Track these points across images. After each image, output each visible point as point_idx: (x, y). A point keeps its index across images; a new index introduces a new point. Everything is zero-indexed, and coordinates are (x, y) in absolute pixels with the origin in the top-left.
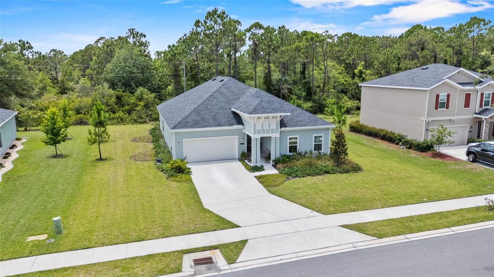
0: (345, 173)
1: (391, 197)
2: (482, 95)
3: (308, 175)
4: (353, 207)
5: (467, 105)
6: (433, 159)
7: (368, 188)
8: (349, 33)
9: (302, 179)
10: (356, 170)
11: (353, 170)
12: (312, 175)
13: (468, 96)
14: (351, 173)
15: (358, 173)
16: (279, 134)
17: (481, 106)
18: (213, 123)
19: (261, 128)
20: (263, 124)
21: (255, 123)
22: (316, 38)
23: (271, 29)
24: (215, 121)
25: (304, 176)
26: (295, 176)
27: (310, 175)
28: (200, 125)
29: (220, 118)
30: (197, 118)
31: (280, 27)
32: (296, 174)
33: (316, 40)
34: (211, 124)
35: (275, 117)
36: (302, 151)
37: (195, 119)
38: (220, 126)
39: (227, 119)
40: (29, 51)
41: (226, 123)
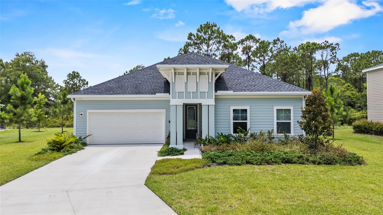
3: (248, 163)
8: (355, 53)
9: (234, 167)
10: (350, 161)
11: (343, 161)
12: (255, 162)
14: (338, 165)
15: (353, 167)
16: (213, 100)
18: (131, 91)
19: (183, 90)
20: (186, 83)
21: (174, 81)
22: (313, 46)
23: (266, 42)
24: (134, 89)
25: (240, 162)
26: (222, 161)
27: (252, 164)
28: (111, 92)
29: (144, 87)
30: (114, 86)
31: (275, 40)
32: (226, 159)
33: (313, 48)
34: (127, 91)
35: (206, 74)
36: (256, 132)
37: (111, 86)
38: (138, 94)
39: (152, 88)
40: (79, 79)
41: (149, 91)
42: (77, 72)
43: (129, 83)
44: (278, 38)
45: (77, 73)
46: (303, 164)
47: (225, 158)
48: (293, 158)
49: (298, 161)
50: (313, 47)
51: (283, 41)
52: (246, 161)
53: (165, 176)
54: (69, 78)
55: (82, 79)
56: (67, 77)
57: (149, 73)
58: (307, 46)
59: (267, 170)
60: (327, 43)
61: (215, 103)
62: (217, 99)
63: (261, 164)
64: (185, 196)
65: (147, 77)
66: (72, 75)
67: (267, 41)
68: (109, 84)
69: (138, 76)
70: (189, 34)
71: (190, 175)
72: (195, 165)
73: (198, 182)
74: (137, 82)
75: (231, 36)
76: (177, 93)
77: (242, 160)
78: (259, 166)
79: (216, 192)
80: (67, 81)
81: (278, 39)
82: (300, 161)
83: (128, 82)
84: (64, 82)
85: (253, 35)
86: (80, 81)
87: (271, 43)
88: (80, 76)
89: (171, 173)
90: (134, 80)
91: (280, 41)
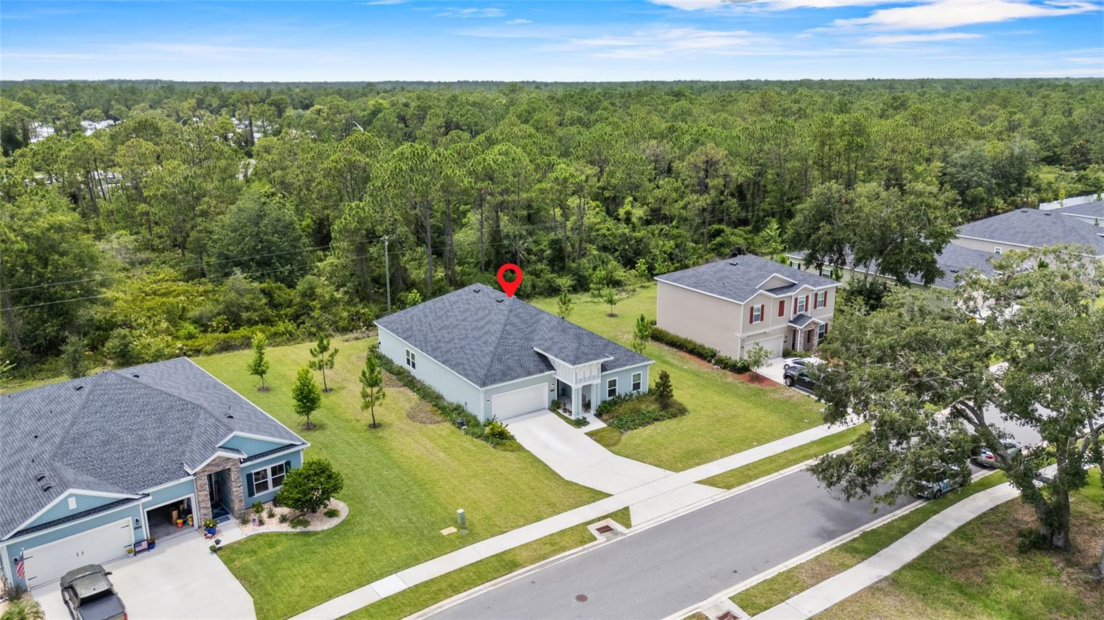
1: (725, 444)
2: (796, 299)
4: (697, 461)
5: (781, 313)
6: (752, 385)
7: (701, 435)
9: (635, 431)
10: (682, 412)
12: (643, 424)
13: (782, 304)
15: (684, 416)
16: (600, 379)
17: (795, 312)
18: (522, 372)
20: (584, 372)
24: (522, 368)
28: (509, 377)
29: (526, 363)
37: (500, 368)
38: (531, 375)
39: (534, 364)
41: (535, 369)
65: (516, 349)
89: (615, 444)
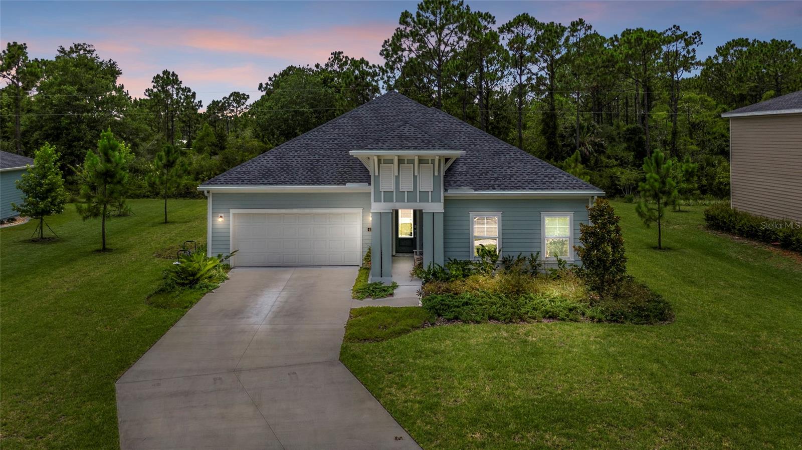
0: (610, 321)
3: (491, 318)
7: (652, 374)
8: (742, 40)
9: (472, 326)
10: (647, 316)
11: (637, 316)
12: (503, 318)
14: (627, 323)
15: (649, 327)
16: (441, 204)
18: (303, 177)
19: (392, 188)
20: (397, 177)
21: (377, 174)
22: (647, 38)
23: (557, 27)
24: (309, 173)
25: (479, 319)
26: (452, 317)
27: (497, 319)
28: (271, 180)
29: (325, 167)
30: (274, 165)
31: (574, 23)
32: (459, 313)
33: (648, 43)
34: (298, 178)
35: (430, 162)
36: (511, 254)
37: (268, 166)
38: (316, 183)
39: (340, 170)
40: (176, 86)
41: (334, 177)
42: (173, 72)
43: (299, 159)
44: (580, 20)
45: (173, 74)
46: (576, 321)
47: (458, 309)
48: (561, 311)
49: (567, 316)
50: (648, 40)
51: (591, 26)
52: (489, 315)
53: (367, 343)
54: (156, 84)
55: (183, 86)
56: (153, 82)
57: (332, 137)
58: (637, 38)
59: (518, 334)
60: (677, 29)
61: (445, 208)
62: (448, 202)
63: (511, 321)
64: (396, 384)
65: (328, 147)
66: (163, 78)
67: (558, 24)
68: (265, 161)
69: (314, 143)
70: (402, 13)
71: (404, 343)
72: (410, 321)
73: (414, 358)
74: (312, 158)
75: (486, 14)
76: (382, 193)
77: (483, 315)
78: (508, 325)
79: (439, 376)
80: (152, 90)
81: (581, 22)
82: (571, 316)
83: (296, 157)
84: (147, 94)
85: (531, 15)
86: (179, 92)
87: (566, 29)
88: (180, 80)
89: (377, 339)
90: (307, 152)
91: (585, 26)
